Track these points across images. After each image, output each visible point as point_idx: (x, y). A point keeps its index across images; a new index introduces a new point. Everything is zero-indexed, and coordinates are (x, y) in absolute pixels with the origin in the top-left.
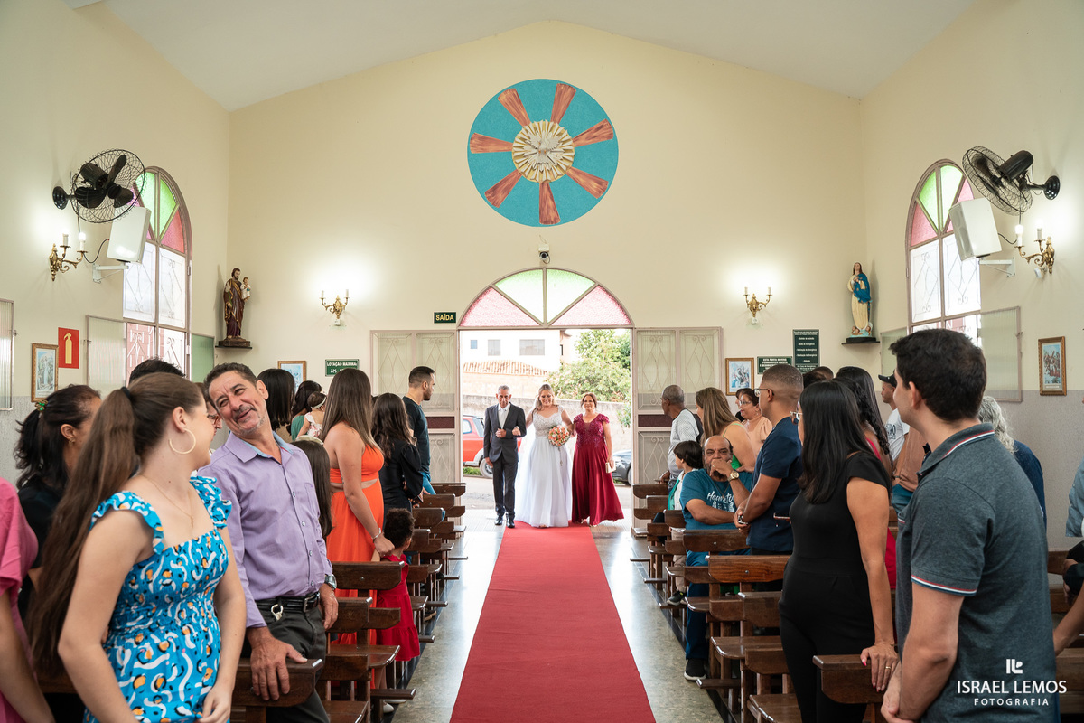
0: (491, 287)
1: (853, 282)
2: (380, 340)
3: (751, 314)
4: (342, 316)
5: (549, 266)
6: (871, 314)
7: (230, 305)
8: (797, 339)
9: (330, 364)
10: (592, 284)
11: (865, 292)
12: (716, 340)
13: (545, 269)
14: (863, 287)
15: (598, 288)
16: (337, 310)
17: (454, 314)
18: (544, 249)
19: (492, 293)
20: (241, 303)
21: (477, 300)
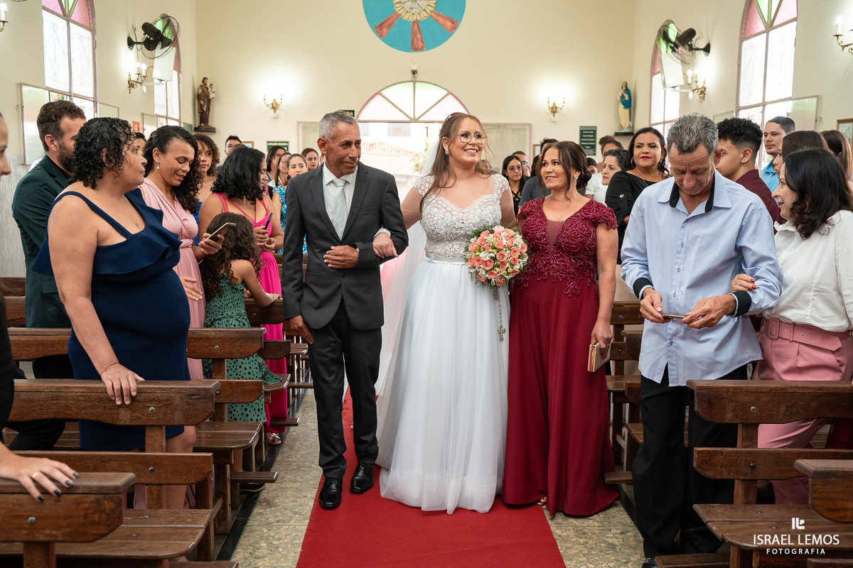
0: (378, 93)
1: (621, 95)
2: (304, 128)
3: (552, 115)
4: (277, 111)
5: (417, 79)
6: (632, 117)
7: (202, 102)
8: (582, 133)
9: (270, 144)
10: (446, 92)
11: (628, 102)
12: (528, 133)
13: (414, 82)
14: (627, 98)
15: (450, 96)
16: (275, 107)
17: (353, 111)
18: (414, 68)
19: (379, 97)
20: (209, 101)
21: (368, 101)
